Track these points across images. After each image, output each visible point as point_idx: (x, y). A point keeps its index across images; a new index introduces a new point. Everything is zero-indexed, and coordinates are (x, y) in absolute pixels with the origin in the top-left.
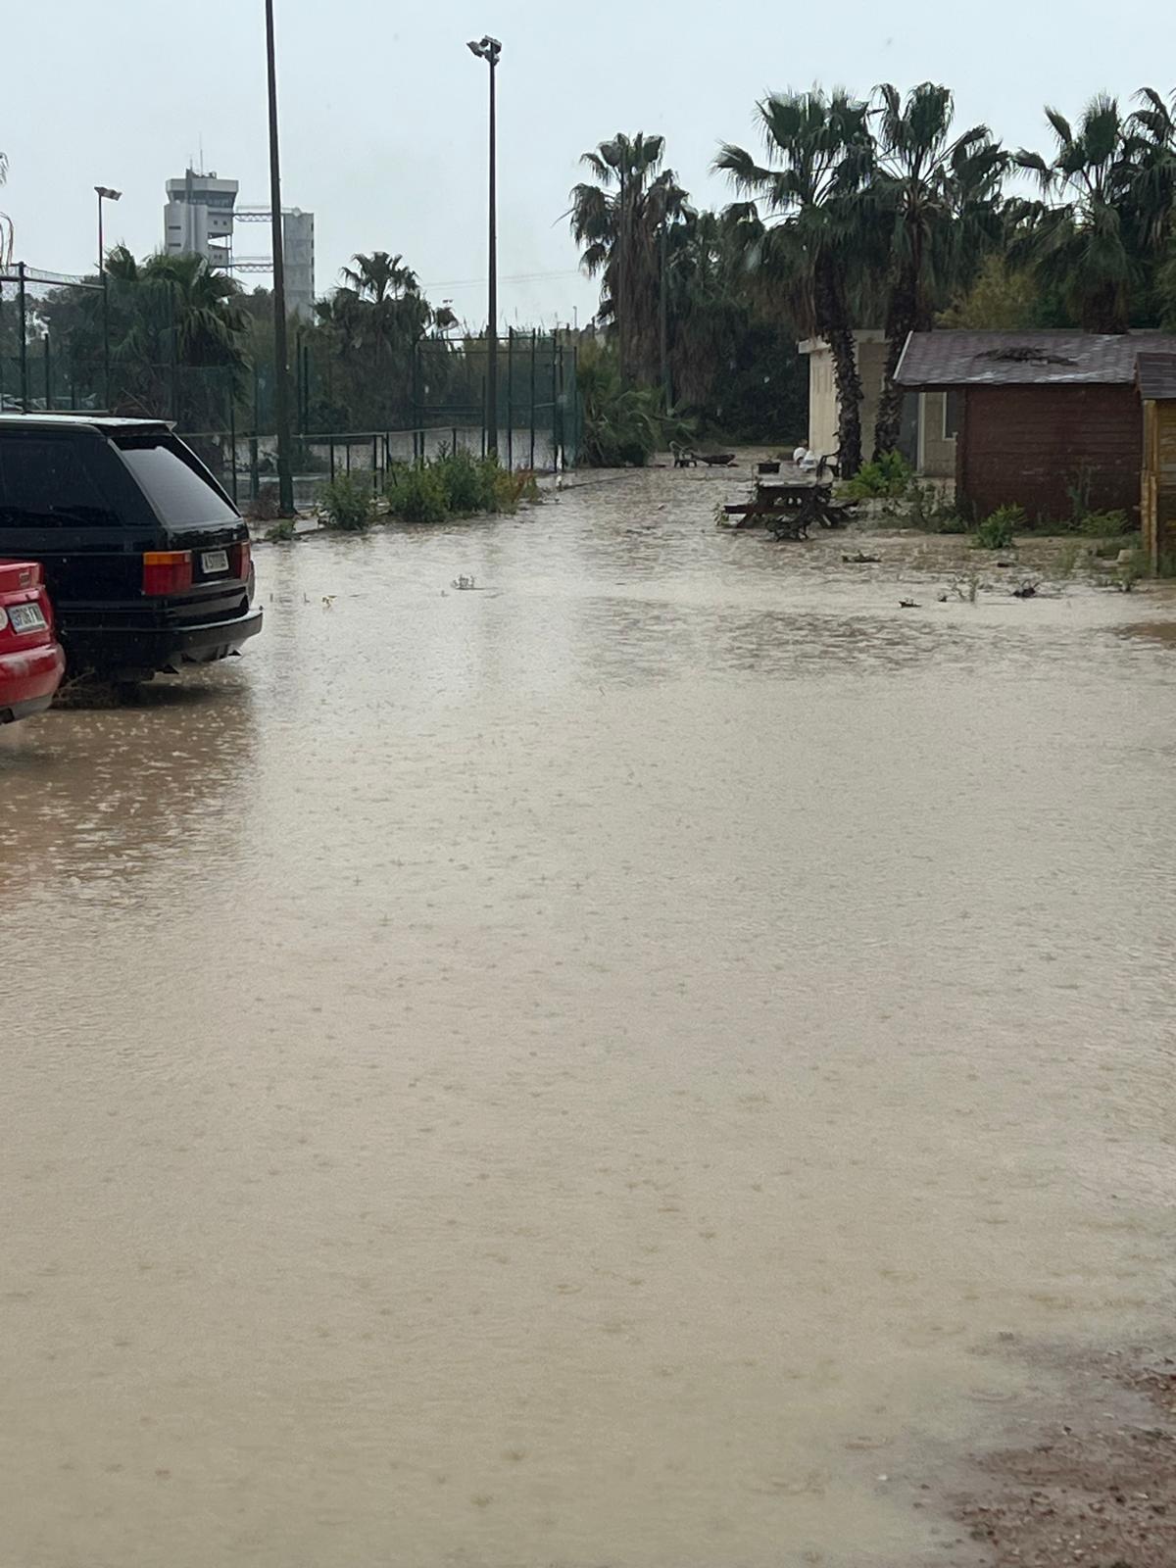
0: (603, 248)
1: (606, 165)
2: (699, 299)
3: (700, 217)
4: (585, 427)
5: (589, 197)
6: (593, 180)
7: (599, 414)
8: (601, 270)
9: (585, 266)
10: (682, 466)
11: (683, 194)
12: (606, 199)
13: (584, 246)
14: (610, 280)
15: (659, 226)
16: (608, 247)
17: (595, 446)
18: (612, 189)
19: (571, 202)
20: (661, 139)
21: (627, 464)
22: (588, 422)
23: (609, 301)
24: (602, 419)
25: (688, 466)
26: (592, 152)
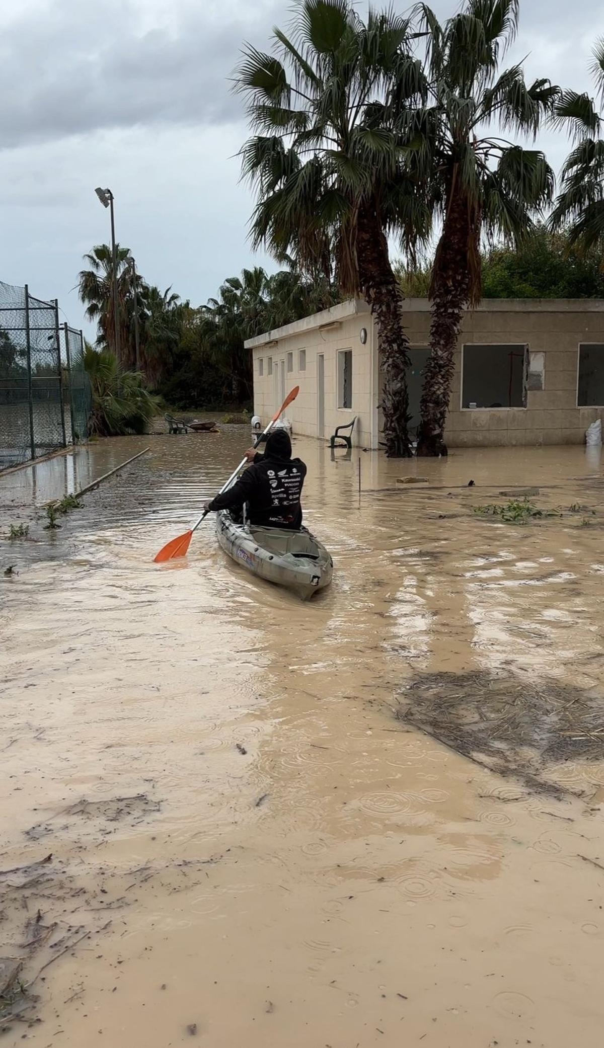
0: (97, 306)
1: (97, 260)
2: (152, 334)
3: (150, 289)
4: (93, 401)
5: (89, 277)
6: (89, 268)
7: (105, 392)
8: (97, 318)
9: (88, 316)
10: (175, 433)
11: (139, 277)
12: (98, 279)
13: (87, 305)
14: (102, 323)
15: (128, 295)
16: (100, 306)
17: (103, 417)
18: (102, 274)
19: (78, 281)
20: (129, 250)
21: (130, 431)
22: (96, 397)
23: (102, 335)
24: (108, 395)
25: (180, 433)
26: (90, 254)
